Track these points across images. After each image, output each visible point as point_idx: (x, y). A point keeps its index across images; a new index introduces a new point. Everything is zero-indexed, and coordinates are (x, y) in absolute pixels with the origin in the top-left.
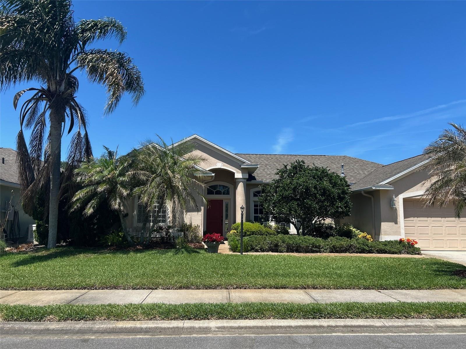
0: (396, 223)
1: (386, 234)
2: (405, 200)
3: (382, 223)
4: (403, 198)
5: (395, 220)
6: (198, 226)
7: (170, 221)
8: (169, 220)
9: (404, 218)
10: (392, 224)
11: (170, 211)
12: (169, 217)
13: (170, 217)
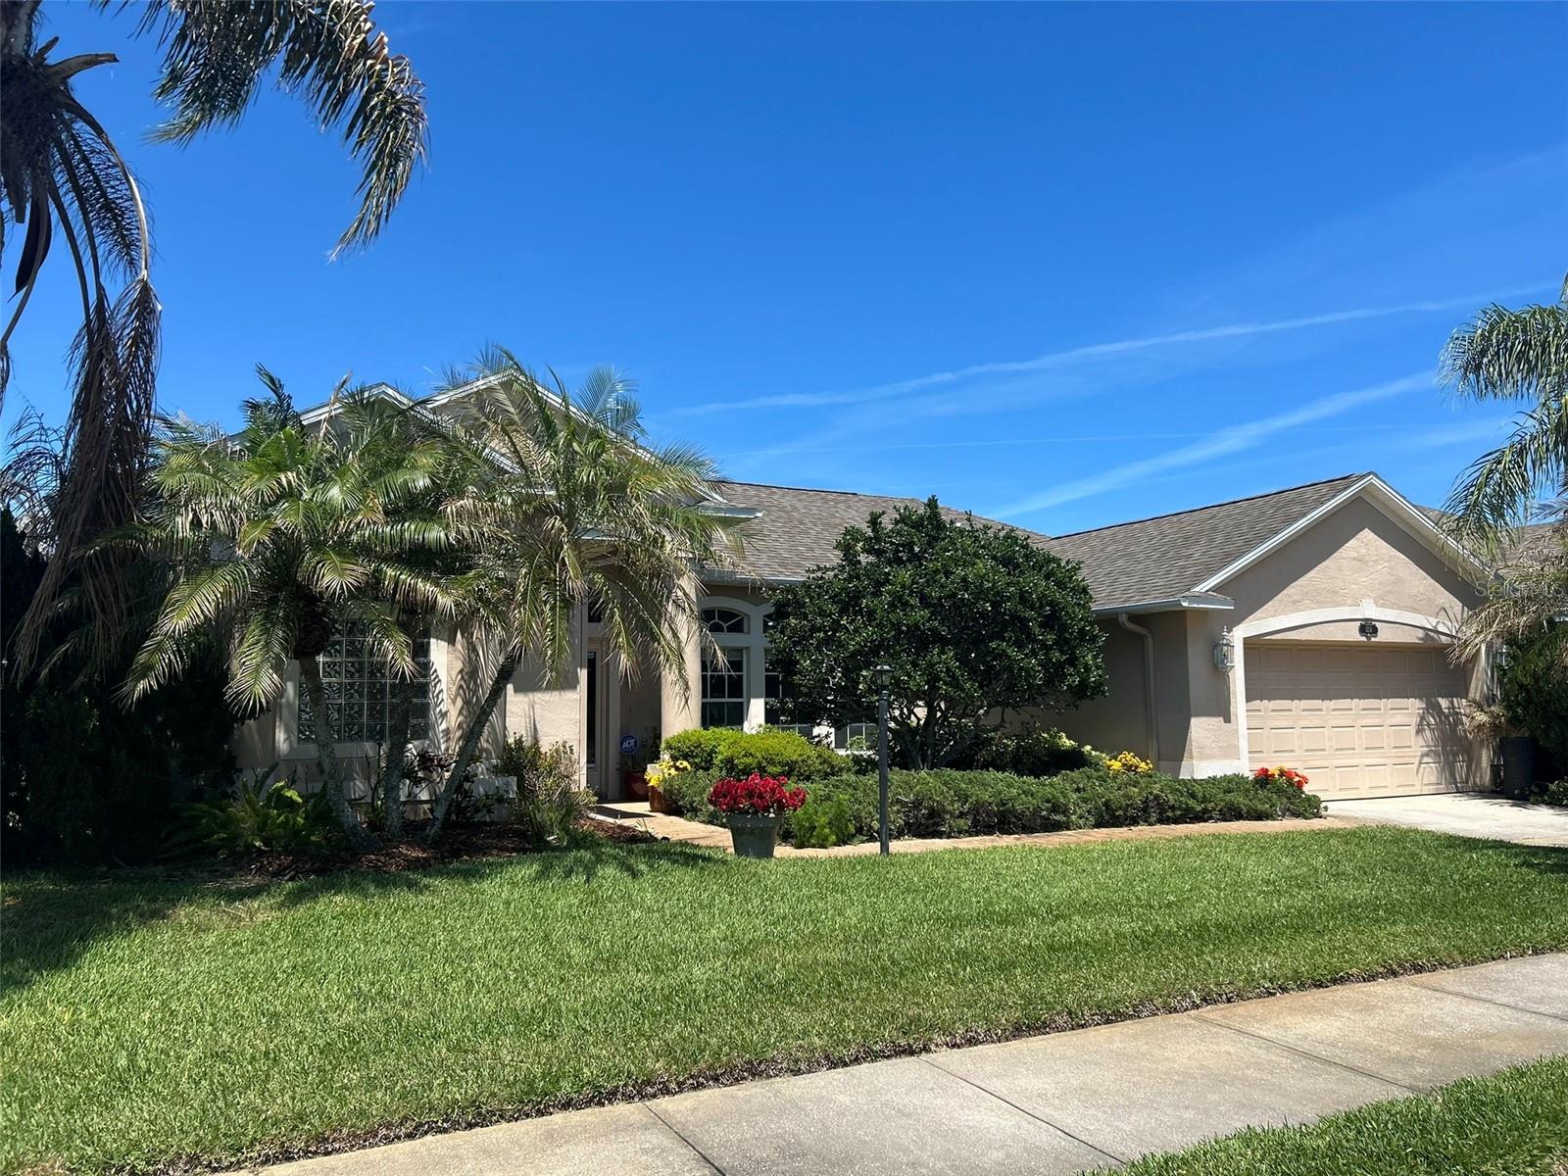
0: (1227, 720)
1: (1204, 757)
2: (1250, 644)
3: (1193, 721)
4: (1245, 639)
5: (1223, 711)
6: (564, 747)
7: (447, 732)
8: (443, 726)
9: (1247, 701)
10: (1217, 721)
11: (448, 689)
12: (444, 715)
13: (446, 713)
